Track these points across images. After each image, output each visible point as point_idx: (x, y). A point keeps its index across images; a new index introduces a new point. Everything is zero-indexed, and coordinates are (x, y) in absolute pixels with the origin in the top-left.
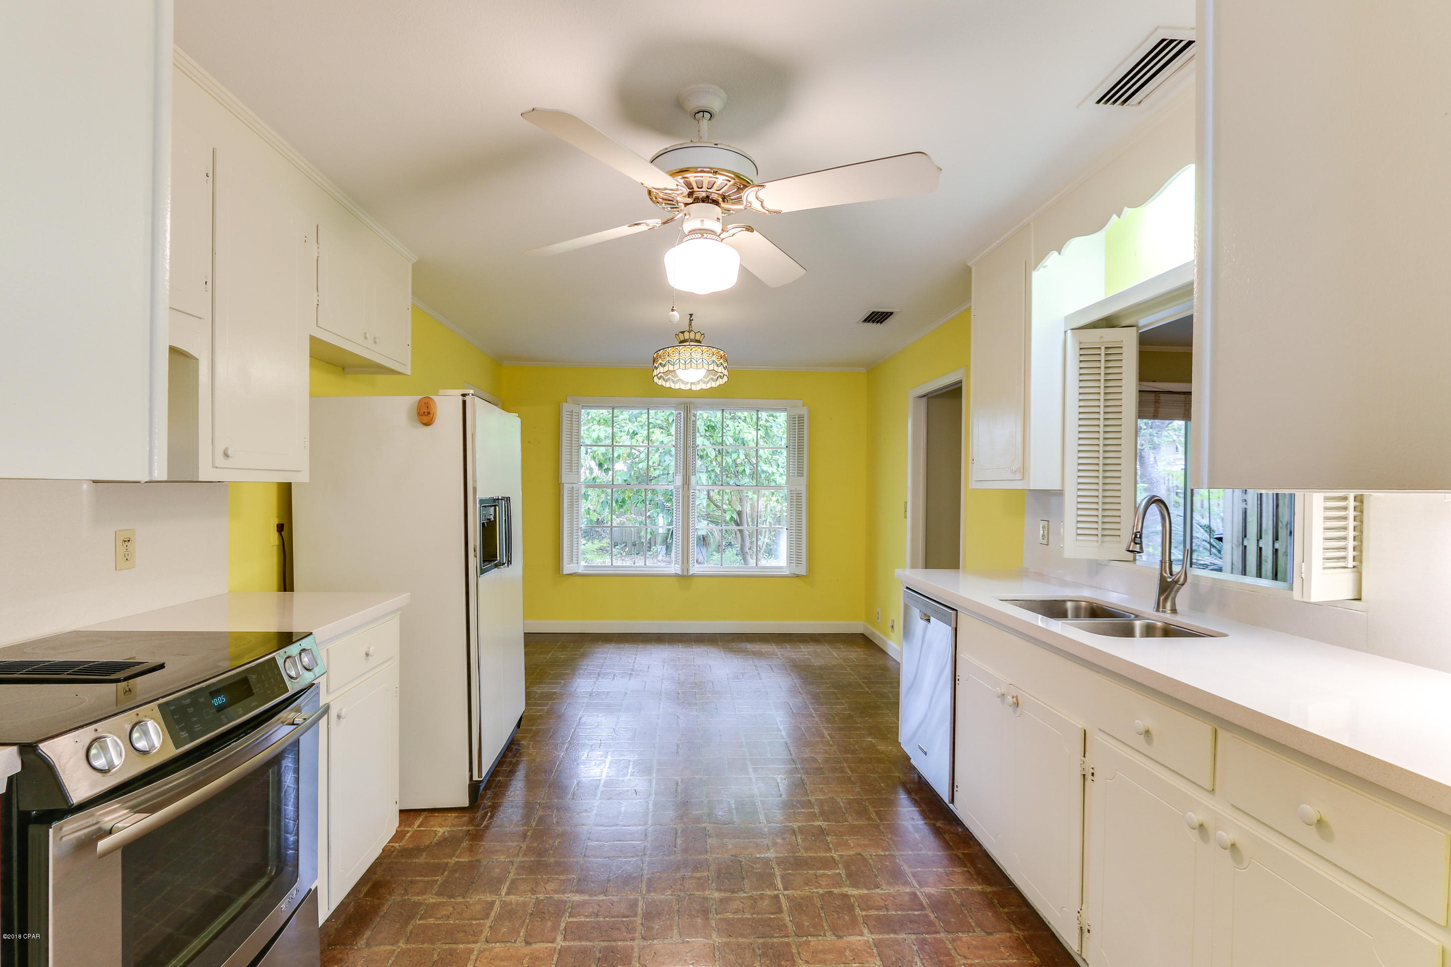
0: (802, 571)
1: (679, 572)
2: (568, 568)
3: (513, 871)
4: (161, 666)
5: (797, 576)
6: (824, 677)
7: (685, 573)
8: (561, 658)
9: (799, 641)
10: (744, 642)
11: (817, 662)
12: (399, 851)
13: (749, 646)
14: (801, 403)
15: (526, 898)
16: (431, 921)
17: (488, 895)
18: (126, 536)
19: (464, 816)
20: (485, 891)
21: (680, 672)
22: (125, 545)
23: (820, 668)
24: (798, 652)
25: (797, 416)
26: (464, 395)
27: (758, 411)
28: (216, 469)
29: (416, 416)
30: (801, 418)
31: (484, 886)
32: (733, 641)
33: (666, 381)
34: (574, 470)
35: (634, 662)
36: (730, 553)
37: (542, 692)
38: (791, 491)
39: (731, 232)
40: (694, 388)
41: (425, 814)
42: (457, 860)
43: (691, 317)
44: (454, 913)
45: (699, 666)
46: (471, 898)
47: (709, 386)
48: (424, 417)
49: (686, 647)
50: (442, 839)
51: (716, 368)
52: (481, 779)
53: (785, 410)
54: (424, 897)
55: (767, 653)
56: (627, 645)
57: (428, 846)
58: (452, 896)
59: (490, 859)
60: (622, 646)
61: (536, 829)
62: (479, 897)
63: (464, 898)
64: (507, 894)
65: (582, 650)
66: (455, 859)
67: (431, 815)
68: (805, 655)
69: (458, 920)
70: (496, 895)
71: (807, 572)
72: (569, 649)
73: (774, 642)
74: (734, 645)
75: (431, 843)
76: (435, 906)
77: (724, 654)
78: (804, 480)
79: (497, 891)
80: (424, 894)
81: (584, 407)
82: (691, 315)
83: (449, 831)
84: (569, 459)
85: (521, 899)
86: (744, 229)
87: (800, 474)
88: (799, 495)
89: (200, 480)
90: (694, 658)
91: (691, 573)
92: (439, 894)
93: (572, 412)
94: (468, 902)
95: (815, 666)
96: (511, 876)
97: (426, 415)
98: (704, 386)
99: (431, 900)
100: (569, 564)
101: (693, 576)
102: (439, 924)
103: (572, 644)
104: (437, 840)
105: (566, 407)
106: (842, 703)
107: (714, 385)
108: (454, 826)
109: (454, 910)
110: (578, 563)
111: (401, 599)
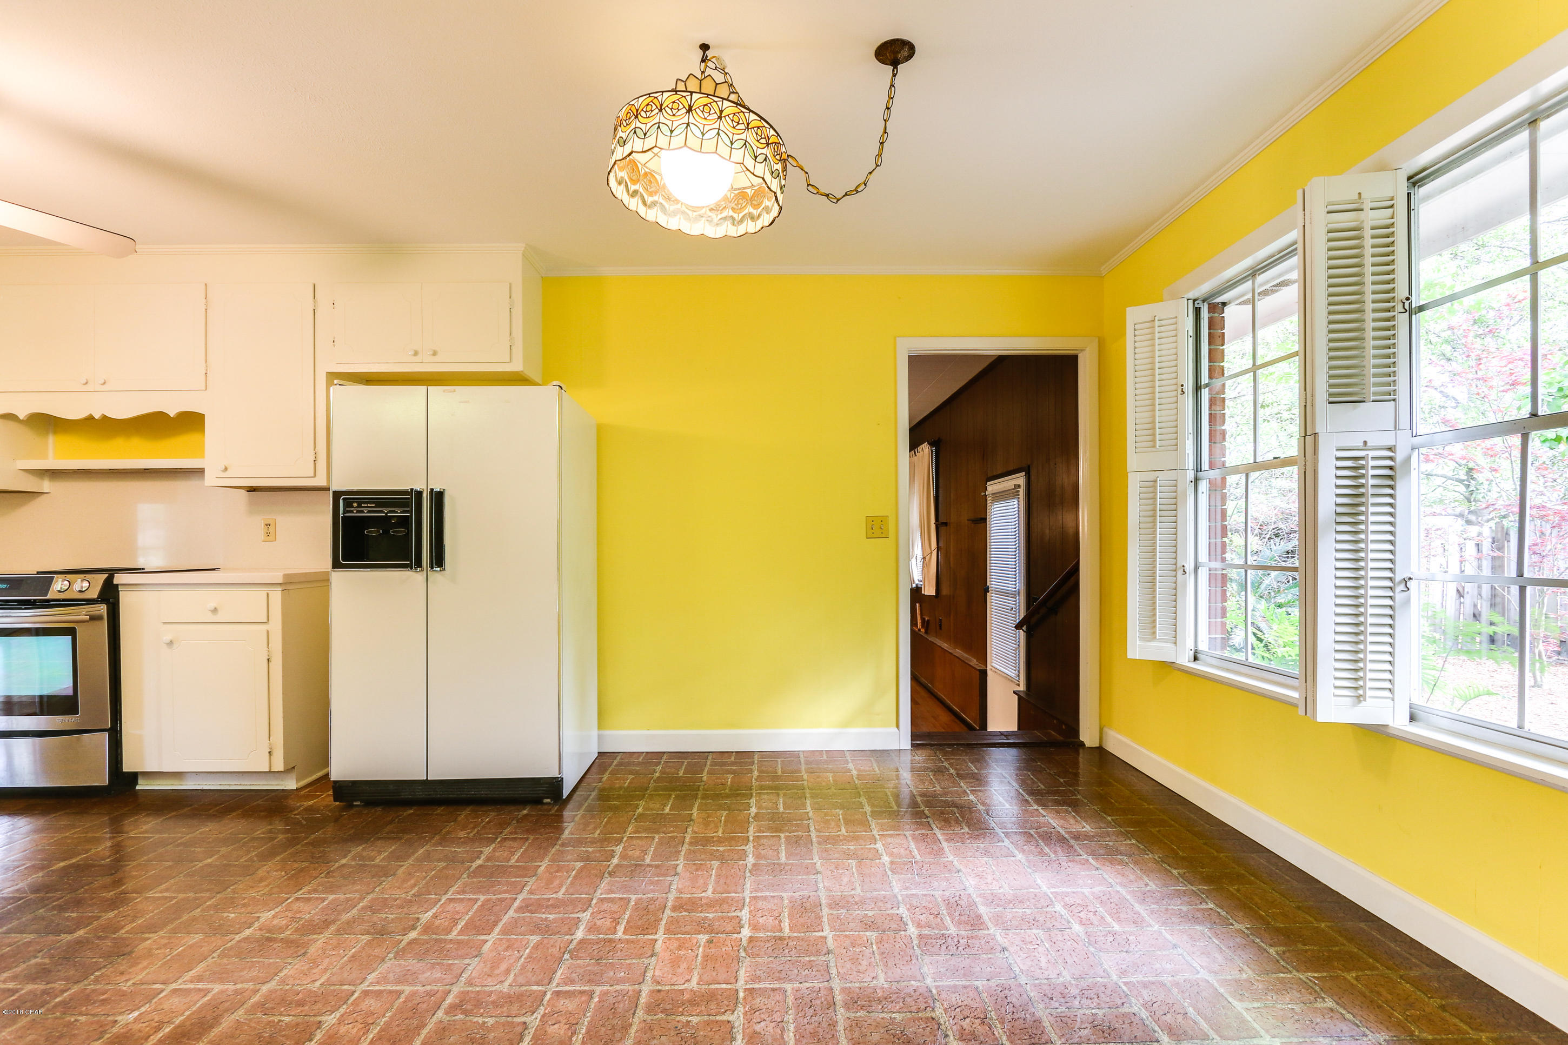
18: (268, 522)
22: (267, 527)
28: (217, 479)
82: (705, 47)
84: (1149, 420)
93: (1153, 320)
100: (1143, 639)
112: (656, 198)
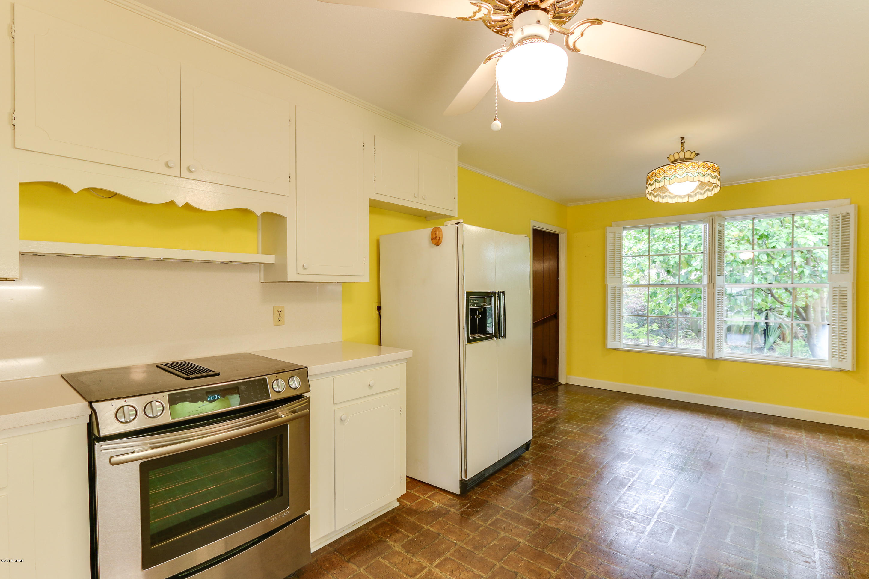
0: (848, 365)
1: (705, 355)
2: (611, 345)
3: (452, 551)
4: (218, 374)
5: (842, 371)
6: (852, 477)
7: (710, 357)
8: (595, 407)
9: (840, 435)
10: (771, 424)
11: (850, 460)
12: (407, 509)
13: (773, 429)
14: (847, 201)
15: (444, 575)
16: (386, 562)
17: (426, 561)
18: (279, 309)
19: (454, 500)
20: (426, 558)
21: (685, 438)
22: (278, 314)
23: (853, 467)
24: (834, 445)
25: (840, 216)
26: (457, 223)
27: (793, 215)
28: (298, 275)
29: (431, 239)
30: (846, 217)
31: (429, 553)
32: (758, 420)
33: (663, 198)
34: (616, 275)
35: (649, 422)
36: (798, 344)
37: (564, 429)
38: (834, 288)
39: (578, 32)
40: (691, 200)
41: (436, 490)
42: (429, 528)
43: (682, 140)
44: (400, 563)
45: (707, 436)
46: (416, 558)
47: (705, 196)
48: (434, 240)
49: (705, 418)
50: (433, 510)
51: (711, 180)
52: (467, 479)
53: (826, 210)
54: (396, 544)
55: (791, 438)
56: (653, 407)
57: (423, 512)
58: (408, 552)
59: (446, 536)
60: (648, 407)
61: (487, 527)
62: (420, 560)
63: (412, 556)
64: (436, 566)
65: (614, 405)
66: (429, 527)
67: (439, 492)
68: (840, 450)
69: (398, 569)
70: (430, 564)
71: (853, 367)
72: (605, 402)
73: (805, 429)
74: (757, 425)
75: (426, 510)
76: (396, 553)
77: (741, 431)
78: (850, 277)
79: (431, 561)
80: (396, 542)
81: (625, 229)
82: (683, 138)
83: (440, 506)
84: (613, 267)
85: (441, 574)
86: (589, 24)
87: (844, 270)
88: (843, 293)
89: (288, 280)
90: (707, 429)
91: (716, 356)
92: (403, 547)
93: (615, 233)
94: (412, 559)
95: (846, 464)
96: (448, 554)
97: (435, 239)
98: (701, 197)
99: (397, 549)
100: (612, 341)
101: (719, 360)
102: (388, 566)
103: (610, 399)
104: (430, 510)
105: (609, 230)
106: (861, 512)
107: (710, 194)
108: (445, 505)
109: (402, 561)
110: (620, 342)
111: (407, 353)
112: (666, 194)
